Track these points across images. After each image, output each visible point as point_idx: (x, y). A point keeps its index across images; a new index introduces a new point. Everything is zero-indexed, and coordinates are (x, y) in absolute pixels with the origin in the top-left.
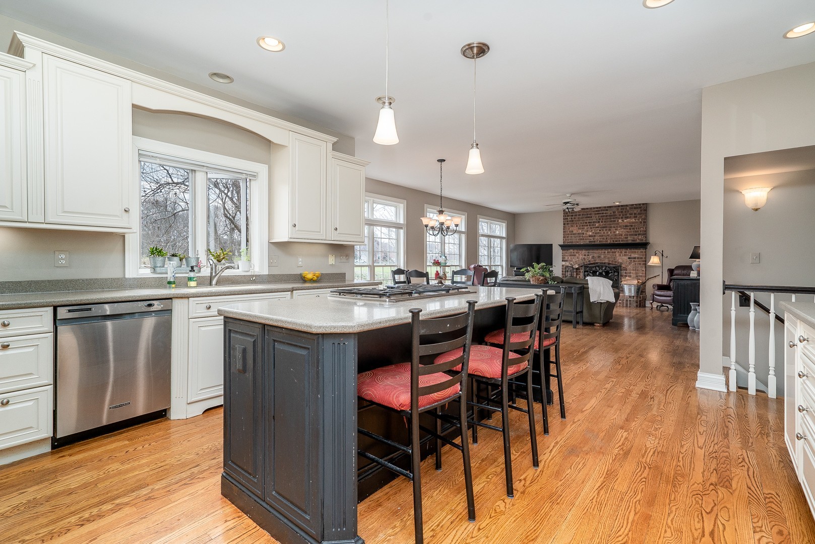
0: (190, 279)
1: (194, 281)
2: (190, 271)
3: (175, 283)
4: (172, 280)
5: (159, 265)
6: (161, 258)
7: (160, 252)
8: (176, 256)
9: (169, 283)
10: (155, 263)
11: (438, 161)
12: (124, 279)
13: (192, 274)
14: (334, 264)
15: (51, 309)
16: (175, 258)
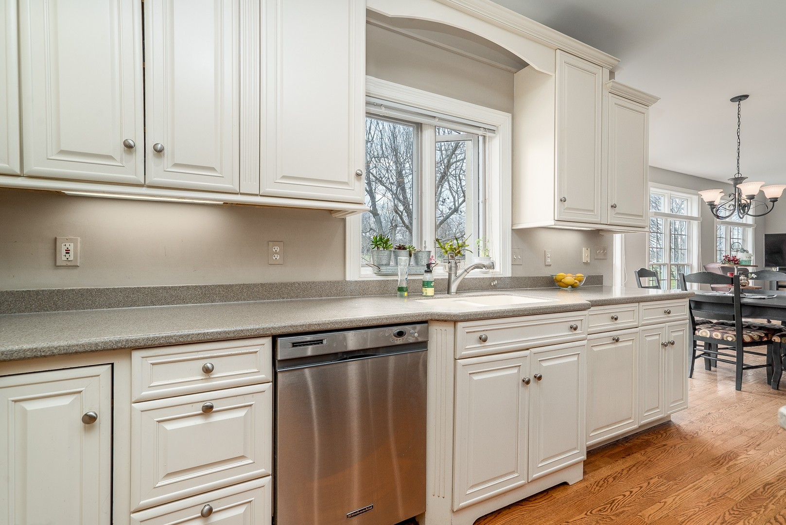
0: (426, 284)
1: (432, 287)
2: (426, 272)
3: (407, 290)
4: (404, 285)
5: (384, 262)
6: (386, 252)
7: (386, 243)
8: (404, 249)
9: (401, 289)
10: (379, 259)
11: (733, 100)
12: (345, 283)
13: (428, 277)
14: (589, 262)
15: (268, 342)
16: (403, 252)
